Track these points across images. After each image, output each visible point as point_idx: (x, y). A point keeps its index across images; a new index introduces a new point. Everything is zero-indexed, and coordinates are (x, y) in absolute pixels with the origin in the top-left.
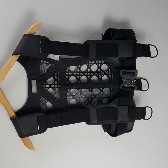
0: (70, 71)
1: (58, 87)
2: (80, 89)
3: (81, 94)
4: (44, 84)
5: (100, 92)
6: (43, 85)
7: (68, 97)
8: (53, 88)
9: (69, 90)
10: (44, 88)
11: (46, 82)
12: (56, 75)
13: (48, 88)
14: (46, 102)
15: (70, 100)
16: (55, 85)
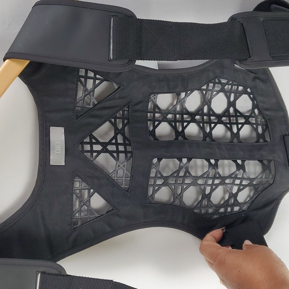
0: (159, 108)
1: (125, 152)
2: (185, 160)
3: (185, 174)
4: (87, 140)
5: (238, 169)
6: (83, 143)
7: (152, 182)
8: (111, 153)
9: (155, 160)
10: (88, 151)
11: (92, 137)
12: (119, 118)
13: (99, 152)
14: (90, 196)
15: (155, 191)
16: (117, 144)
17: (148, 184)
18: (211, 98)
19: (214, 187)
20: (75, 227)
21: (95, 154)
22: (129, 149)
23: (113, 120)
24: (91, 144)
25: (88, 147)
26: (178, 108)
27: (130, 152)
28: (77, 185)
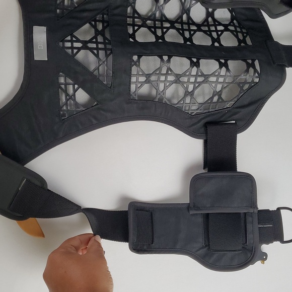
0: (138, 13)
1: (105, 49)
2: (165, 58)
3: (167, 71)
4: (69, 38)
5: (221, 67)
6: (63, 41)
7: (134, 79)
8: (91, 50)
9: (135, 58)
10: (68, 48)
11: (72, 36)
12: (99, 21)
13: (79, 49)
14: (75, 91)
15: (137, 88)
16: (97, 43)
17: (130, 81)
18: (190, 7)
19: (197, 85)
20: (63, 118)
21: (75, 51)
22: (109, 46)
23: (93, 23)
24: (72, 41)
25: (68, 45)
26: (158, 14)
27: (109, 49)
28: (62, 80)
